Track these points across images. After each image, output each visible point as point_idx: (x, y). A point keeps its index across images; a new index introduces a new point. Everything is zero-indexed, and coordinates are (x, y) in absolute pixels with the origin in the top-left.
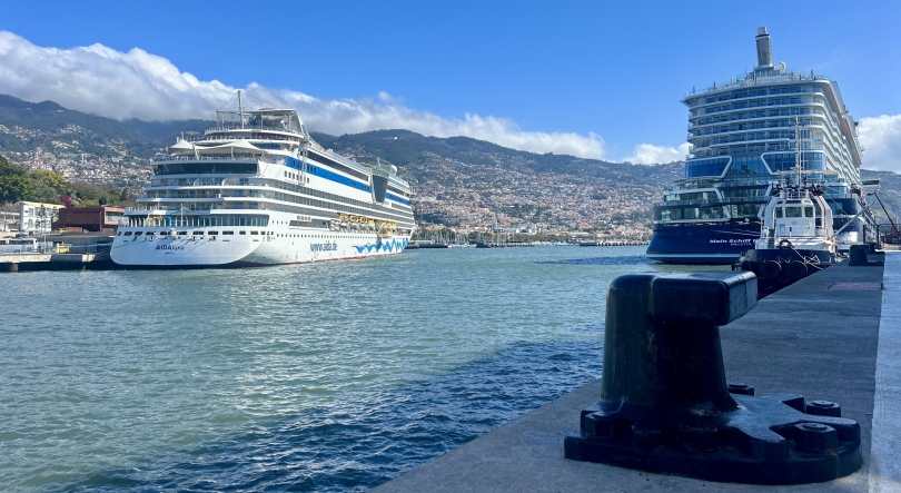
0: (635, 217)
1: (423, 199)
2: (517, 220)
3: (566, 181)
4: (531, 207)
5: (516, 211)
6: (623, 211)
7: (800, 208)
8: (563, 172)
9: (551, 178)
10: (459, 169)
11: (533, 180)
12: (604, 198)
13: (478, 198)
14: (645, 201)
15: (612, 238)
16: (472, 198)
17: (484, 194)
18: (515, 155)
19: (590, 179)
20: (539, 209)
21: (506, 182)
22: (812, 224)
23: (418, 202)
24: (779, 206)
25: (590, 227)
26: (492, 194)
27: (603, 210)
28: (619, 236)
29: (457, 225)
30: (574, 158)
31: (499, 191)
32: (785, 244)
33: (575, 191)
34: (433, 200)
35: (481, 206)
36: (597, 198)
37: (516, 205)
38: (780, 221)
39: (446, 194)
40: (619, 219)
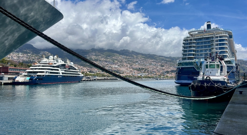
0: (172, 71)
1: (114, 66)
2: (139, 72)
3: (154, 62)
4: (143, 69)
5: (139, 70)
6: (169, 70)
7: (215, 65)
8: (153, 59)
9: (150, 61)
10: (124, 58)
11: (144, 61)
12: (163, 66)
13: (129, 66)
14: (175, 67)
15: (165, 77)
16: (127, 66)
17: (131, 65)
18: (139, 54)
19: (160, 61)
20: (146, 69)
21: (137, 62)
22: (219, 71)
23: (112, 67)
24: (207, 64)
25: (160, 74)
26: (133, 65)
27: (163, 70)
28: (167, 76)
29: (123, 73)
30: (156, 55)
31: (135, 64)
32: (208, 78)
33: (156, 64)
34: (116, 66)
35: (130, 68)
36: (162, 66)
37: (139, 68)
38: (207, 69)
39: (120, 65)
40: (168, 72)
